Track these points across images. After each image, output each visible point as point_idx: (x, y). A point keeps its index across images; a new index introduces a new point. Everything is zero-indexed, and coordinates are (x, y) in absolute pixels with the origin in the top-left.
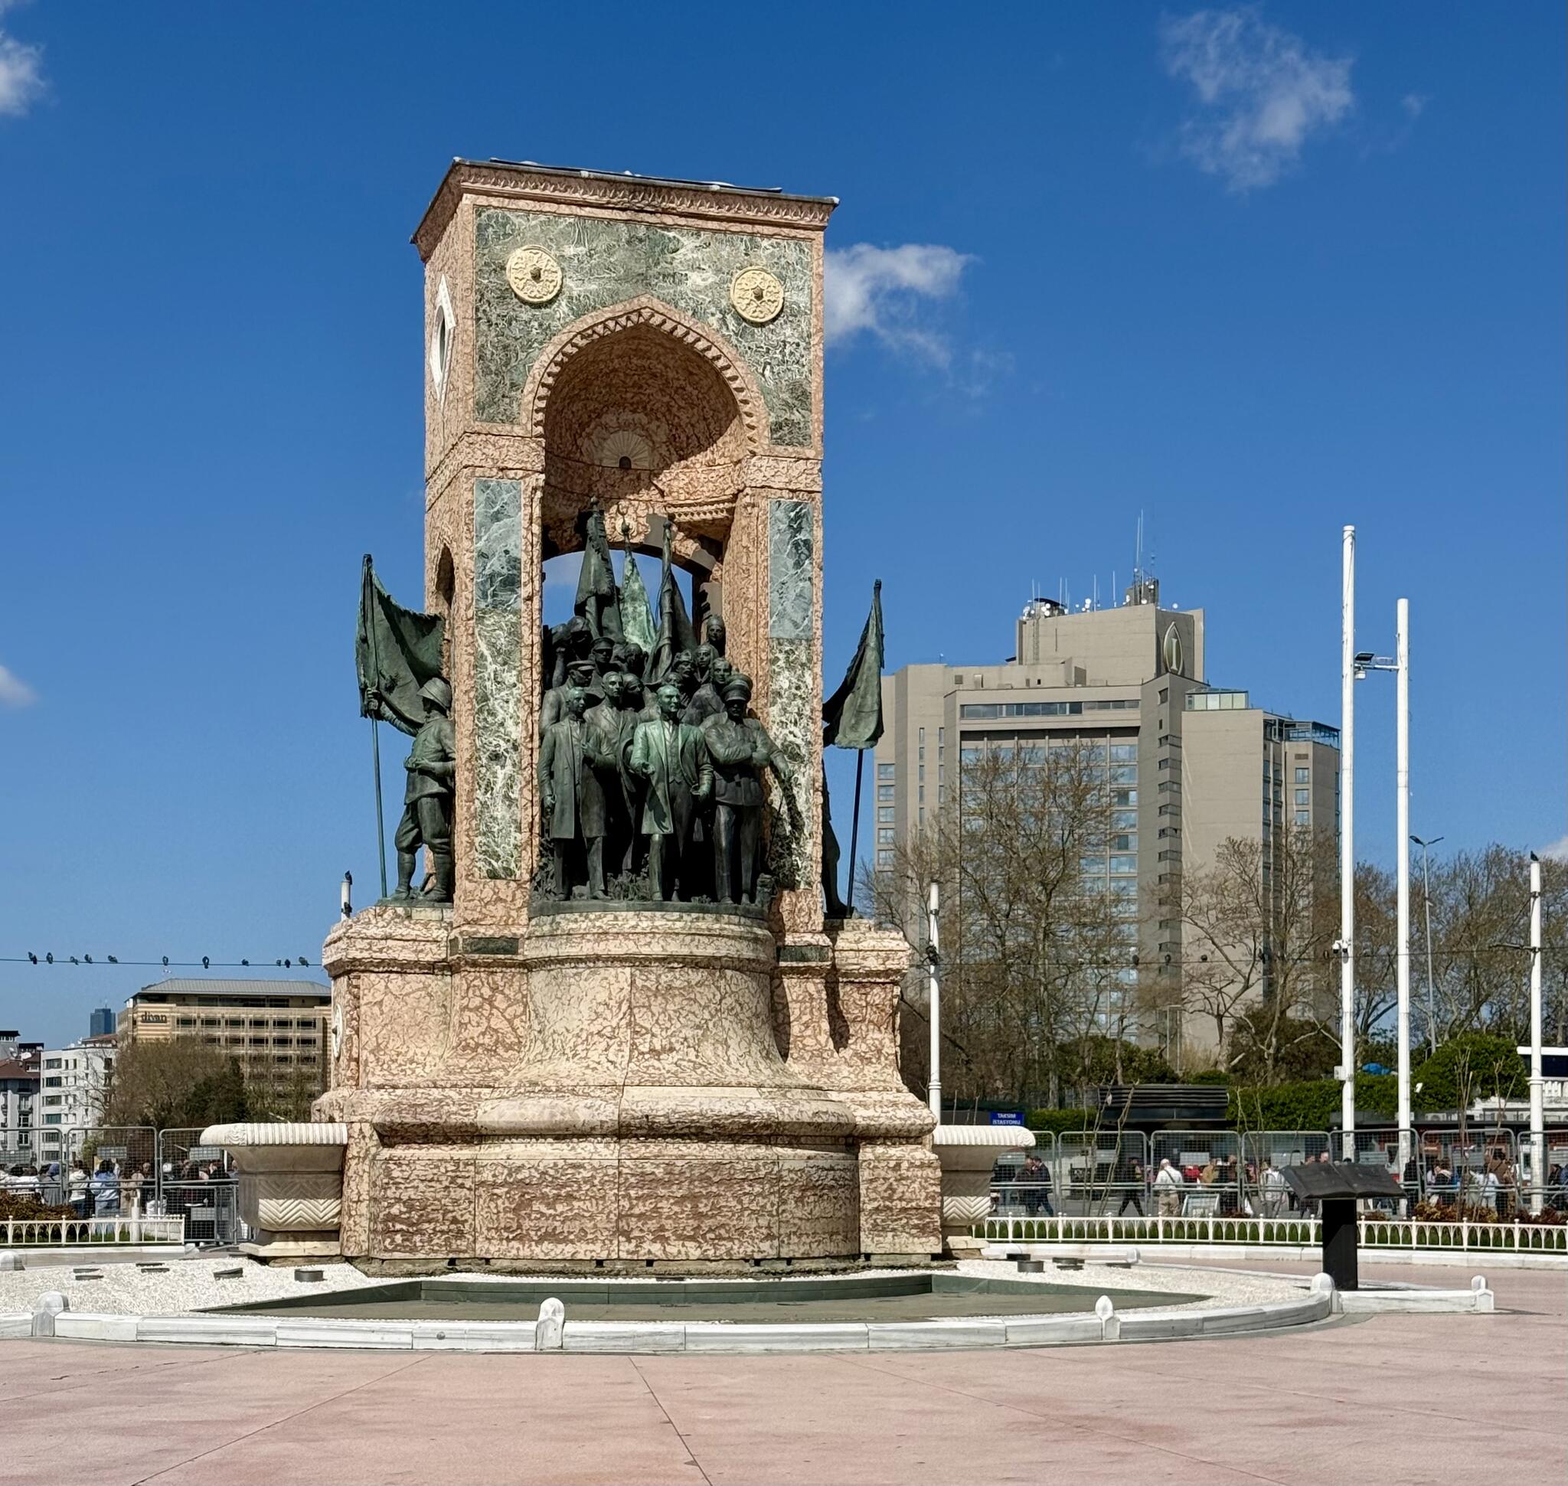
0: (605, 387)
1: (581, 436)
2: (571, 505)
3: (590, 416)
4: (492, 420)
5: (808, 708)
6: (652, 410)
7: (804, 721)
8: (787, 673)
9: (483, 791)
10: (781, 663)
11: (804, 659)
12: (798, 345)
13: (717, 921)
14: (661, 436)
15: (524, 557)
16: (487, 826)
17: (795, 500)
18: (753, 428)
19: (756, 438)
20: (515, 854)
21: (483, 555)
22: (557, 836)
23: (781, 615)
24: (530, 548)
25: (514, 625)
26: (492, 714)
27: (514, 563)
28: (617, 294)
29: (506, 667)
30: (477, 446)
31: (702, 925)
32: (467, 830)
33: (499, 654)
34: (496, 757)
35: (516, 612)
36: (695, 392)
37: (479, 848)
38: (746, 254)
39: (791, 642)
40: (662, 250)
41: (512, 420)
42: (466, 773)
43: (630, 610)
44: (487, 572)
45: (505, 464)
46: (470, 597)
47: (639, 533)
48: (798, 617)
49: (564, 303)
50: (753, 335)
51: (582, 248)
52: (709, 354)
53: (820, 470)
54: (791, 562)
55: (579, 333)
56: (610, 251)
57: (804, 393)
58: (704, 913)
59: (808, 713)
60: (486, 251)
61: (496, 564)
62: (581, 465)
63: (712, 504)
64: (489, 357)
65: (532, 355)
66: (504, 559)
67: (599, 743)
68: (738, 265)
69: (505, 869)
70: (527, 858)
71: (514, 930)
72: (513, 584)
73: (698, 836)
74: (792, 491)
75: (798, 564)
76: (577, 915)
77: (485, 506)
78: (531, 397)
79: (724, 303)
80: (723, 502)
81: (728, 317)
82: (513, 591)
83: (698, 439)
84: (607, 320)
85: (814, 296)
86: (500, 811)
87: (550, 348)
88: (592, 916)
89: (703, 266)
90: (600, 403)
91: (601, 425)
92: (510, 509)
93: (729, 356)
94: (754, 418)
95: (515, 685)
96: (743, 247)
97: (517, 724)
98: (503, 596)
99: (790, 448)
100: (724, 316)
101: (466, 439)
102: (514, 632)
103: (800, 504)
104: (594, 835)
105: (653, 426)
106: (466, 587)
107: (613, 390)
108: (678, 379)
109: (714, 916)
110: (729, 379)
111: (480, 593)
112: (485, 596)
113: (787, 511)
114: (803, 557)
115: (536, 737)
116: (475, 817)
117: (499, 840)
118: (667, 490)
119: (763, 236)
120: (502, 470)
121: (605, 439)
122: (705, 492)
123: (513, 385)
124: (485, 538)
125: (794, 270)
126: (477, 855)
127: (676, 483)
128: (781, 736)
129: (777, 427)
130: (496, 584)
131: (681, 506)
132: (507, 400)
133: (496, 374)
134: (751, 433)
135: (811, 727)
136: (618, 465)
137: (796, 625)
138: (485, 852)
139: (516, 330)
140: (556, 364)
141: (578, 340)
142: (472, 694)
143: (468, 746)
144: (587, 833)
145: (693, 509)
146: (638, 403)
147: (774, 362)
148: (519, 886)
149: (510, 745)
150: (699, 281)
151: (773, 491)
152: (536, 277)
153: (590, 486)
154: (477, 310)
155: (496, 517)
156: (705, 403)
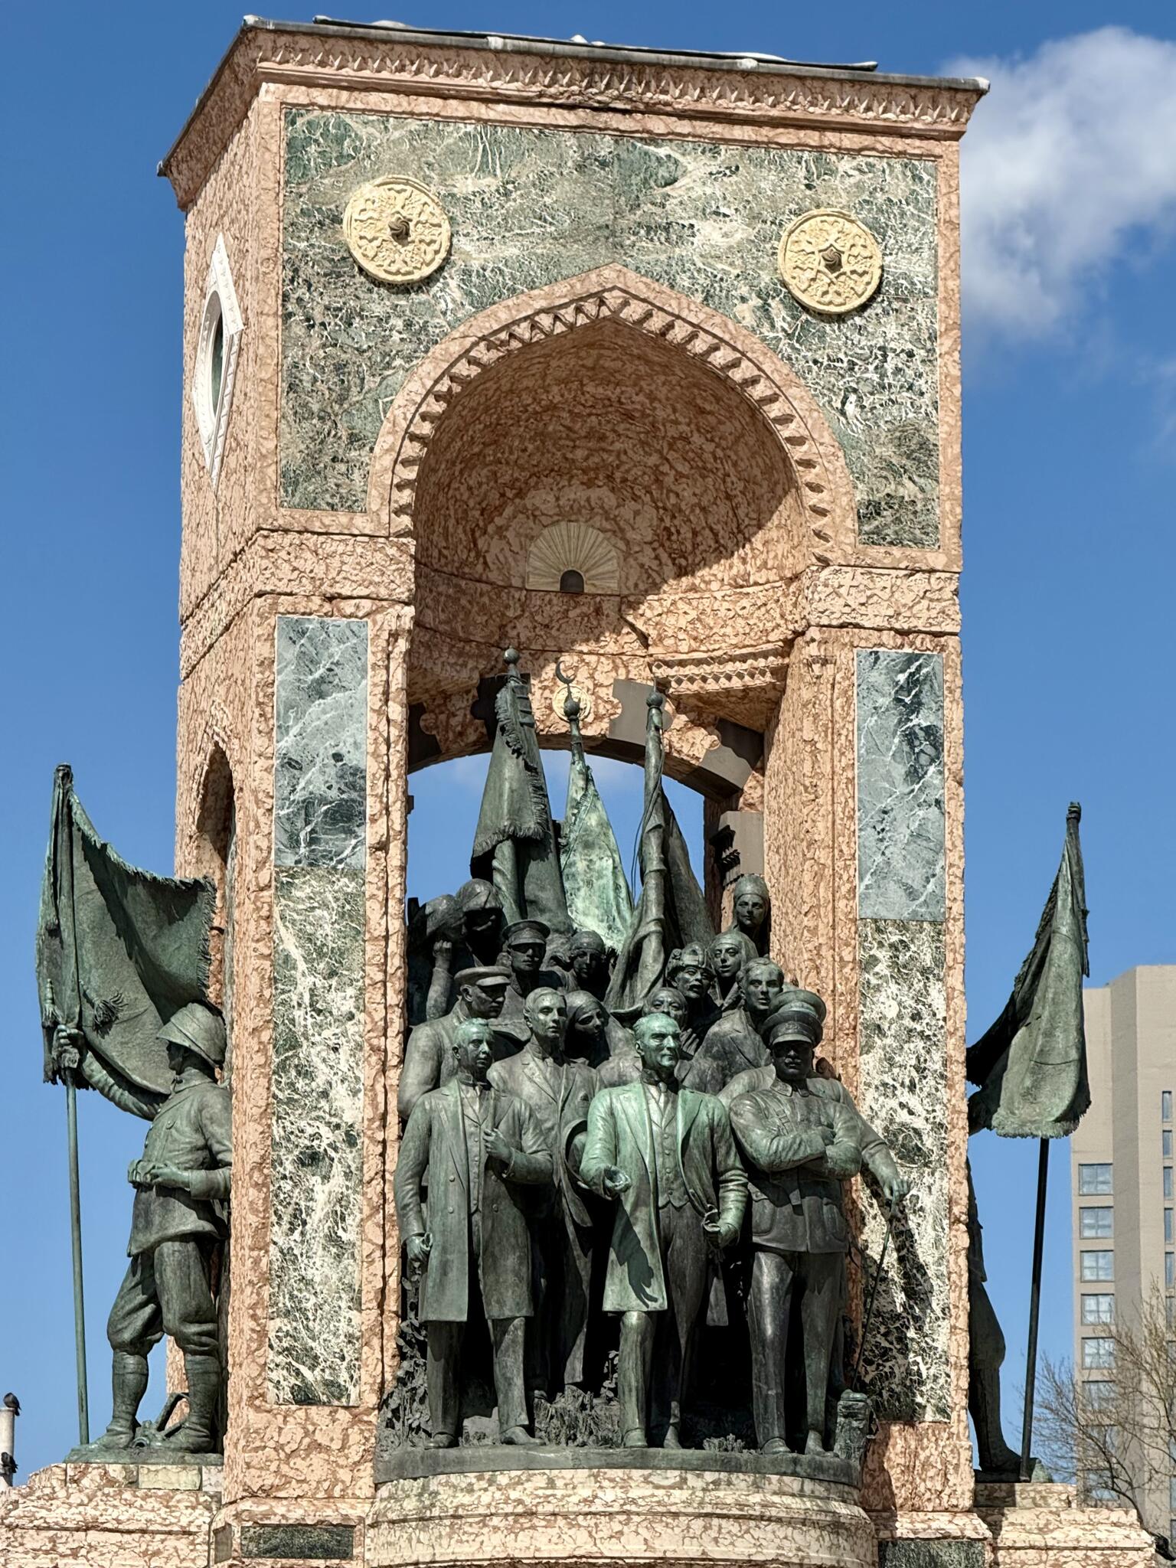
0: (532, 439)
1: (485, 532)
2: (464, 665)
3: (503, 495)
4: (312, 504)
5: (937, 1056)
6: (624, 480)
7: (930, 1081)
8: (894, 987)
9: (286, 1226)
10: (882, 968)
11: (928, 961)
12: (911, 354)
13: (757, 1487)
14: (643, 529)
15: (372, 767)
16: (292, 1297)
17: (907, 650)
18: (823, 513)
19: (830, 532)
20: (349, 1353)
21: (291, 764)
22: (432, 1317)
23: (881, 874)
24: (383, 748)
25: (349, 898)
26: (305, 1072)
27: (354, 778)
28: (557, 264)
29: (334, 982)
30: (283, 554)
31: (726, 1495)
32: (253, 1307)
33: (321, 955)
34: (312, 1159)
35: (355, 874)
36: (709, 447)
37: (275, 1343)
38: (809, 187)
39: (902, 926)
40: (645, 181)
41: (350, 504)
42: (253, 1192)
43: (581, 865)
44: (298, 796)
45: (337, 589)
46: (264, 845)
47: (598, 718)
48: (915, 878)
49: (453, 283)
50: (822, 336)
51: (489, 180)
52: (737, 375)
53: (956, 593)
54: (900, 770)
55: (483, 338)
56: (542, 183)
57: (923, 445)
58: (730, 1472)
59: (938, 1066)
60: (304, 189)
61: (317, 781)
62: (485, 587)
63: (743, 659)
64: (308, 385)
65: (390, 380)
66: (332, 772)
67: (518, 1128)
68: (793, 206)
69: (328, 1384)
70: (372, 1362)
71: (345, 1508)
72: (349, 818)
73: (718, 1314)
74: (898, 632)
75: (915, 774)
76: (472, 1477)
77: (297, 671)
78: (388, 460)
79: (765, 278)
80: (765, 655)
81: (774, 303)
82: (350, 832)
83: (716, 535)
84: (538, 313)
85: (941, 262)
86: (320, 1267)
87: (428, 367)
88: (503, 1479)
89: (723, 210)
90: (523, 469)
91: (524, 510)
92: (345, 674)
93: (776, 377)
94: (825, 495)
95: (351, 1016)
96: (802, 173)
97: (355, 1093)
98: (331, 841)
99: (896, 551)
100: (766, 303)
101: (261, 541)
102: (351, 913)
103: (917, 657)
104: (507, 1313)
105: (627, 512)
106: (258, 825)
107: (549, 444)
108: (676, 422)
109: (750, 1478)
110: (777, 420)
111: (284, 838)
112: (294, 842)
113: (891, 671)
114: (924, 759)
115: (393, 1119)
116: (268, 1281)
117: (316, 1326)
118: (653, 633)
119: (841, 151)
120: (330, 599)
121: (532, 538)
122: (728, 638)
123: (353, 438)
124: (294, 731)
125: (903, 214)
126: (271, 1355)
127: (670, 621)
128: (883, 1114)
129: (870, 511)
130: (317, 819)
131: (682, 663)
132: (342, 467)
133: (321, 418)
134: (819, 523)
135: (944, 1094)
136: (557, 588)
137: (911, 893)
138: (287, 1351)
139: (361, 333)
140: (438, 397)
141: (481, 353)
142: (265, 1036)
143: (255, 1137)
144: (493, 1311)
145: (706, 669)
146: (597, 469)
147: (863, 388)
148: (356, 1419)
149: (340, 1135)
150: (716, 238)
151: (864, 633)
152: (401, 234)
153: (502, 627)
154: (286, 297)
155: (318, 690)
156: (729, 467)
